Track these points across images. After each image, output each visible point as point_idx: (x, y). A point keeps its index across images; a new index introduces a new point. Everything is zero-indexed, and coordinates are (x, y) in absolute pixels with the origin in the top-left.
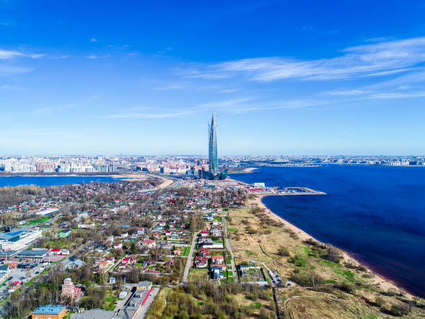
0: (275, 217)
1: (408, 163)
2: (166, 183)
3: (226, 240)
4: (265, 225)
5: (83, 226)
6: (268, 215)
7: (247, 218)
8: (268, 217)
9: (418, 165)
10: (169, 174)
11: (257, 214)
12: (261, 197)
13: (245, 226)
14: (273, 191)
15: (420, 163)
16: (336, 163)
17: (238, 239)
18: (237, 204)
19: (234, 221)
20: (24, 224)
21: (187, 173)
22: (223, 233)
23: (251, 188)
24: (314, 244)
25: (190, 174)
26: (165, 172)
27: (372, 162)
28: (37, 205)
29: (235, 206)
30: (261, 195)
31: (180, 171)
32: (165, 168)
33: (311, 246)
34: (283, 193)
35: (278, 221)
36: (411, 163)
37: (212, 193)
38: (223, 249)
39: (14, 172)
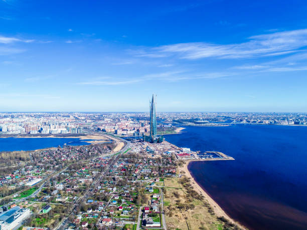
0: (198, 188)
1: (293, 123)
2: (119, 147)
3: (163, 216)
4: (190, 198)
5: (60, 200)
6: (193, 185)
7: (177, 189)
8: (192, 188)
9: (300, 125)
10: (121, 136)
11: (185, 184)
12: (187, 163)
13: (177, 199)
14: (196, 157)
15: (302, 123)
16: (242, 122)
17: (171, 216)
18: (170, 173)
19: (168, 193)
20: (17, 197)
21: (134, 134)
22: (160, 209)
23: (181, 153)
24: (225, 221)
25: (136, 135)
26: (118, 133)
27: (267, 122)
28: (26, 173)
29: (169, 175)
30: (187, 160)
31: (129, 132)
32: (118, 131)
33: (224, 224)
34: (204, 159)
35: (199, 193)
36: (295, 123)
37: (152, 159)
38: (160, 227)
39: (9, 133)
